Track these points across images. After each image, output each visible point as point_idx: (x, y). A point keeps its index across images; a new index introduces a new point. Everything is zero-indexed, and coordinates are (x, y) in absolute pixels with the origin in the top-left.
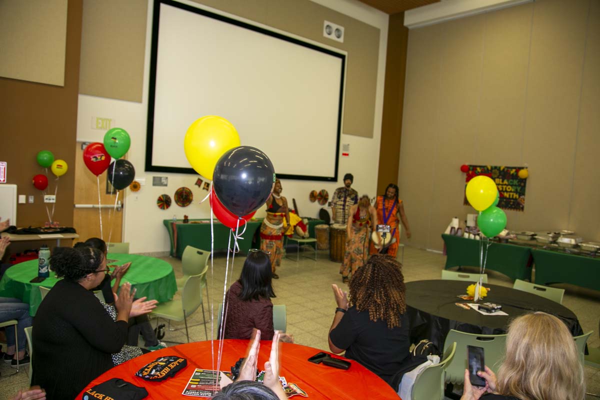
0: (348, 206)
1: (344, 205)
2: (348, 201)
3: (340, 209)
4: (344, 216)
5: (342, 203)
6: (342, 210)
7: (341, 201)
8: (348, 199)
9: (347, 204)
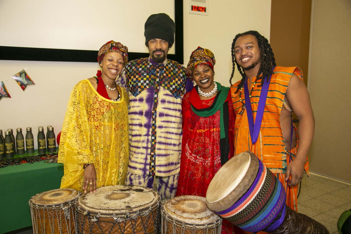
0: (161, 115)
1: (150, 114)
2: (163, 101)
3: (140, 125)
4: (153, 148)
5: (144, 107)
6: (144, 130)
7: (141, 100)
8: (162, 93)
9: (160, 108)
